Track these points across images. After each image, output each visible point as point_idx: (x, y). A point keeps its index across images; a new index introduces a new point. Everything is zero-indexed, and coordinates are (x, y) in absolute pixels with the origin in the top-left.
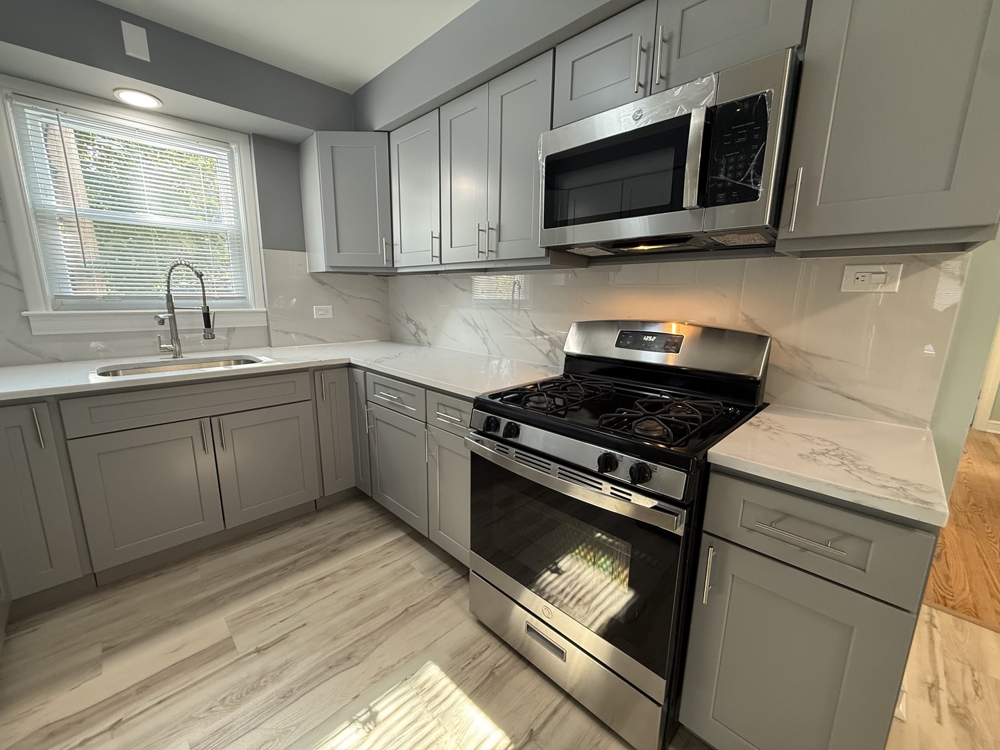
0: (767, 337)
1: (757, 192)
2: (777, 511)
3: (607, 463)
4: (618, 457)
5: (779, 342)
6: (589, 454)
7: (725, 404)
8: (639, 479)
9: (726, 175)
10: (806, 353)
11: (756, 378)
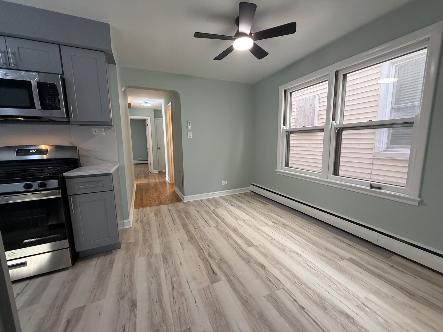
0: (76, 147)
1: (60, 108)
2: (85, 182)
3: (28, 186)
4: (32, 184)
5: (81, 148)
6: (20, 186)
7: (68, 167)
8: (43, 186)
9: (49, 102)
10: (89, 150)
11: (76, 158)
